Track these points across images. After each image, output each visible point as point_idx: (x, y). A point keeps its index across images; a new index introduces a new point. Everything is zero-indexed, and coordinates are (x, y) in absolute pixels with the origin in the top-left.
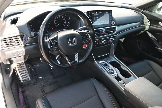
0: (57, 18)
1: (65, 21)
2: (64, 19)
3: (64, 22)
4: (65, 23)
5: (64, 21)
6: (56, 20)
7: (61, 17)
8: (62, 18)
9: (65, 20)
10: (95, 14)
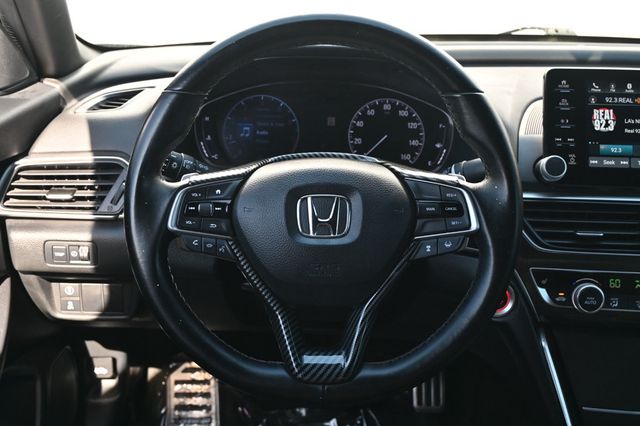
0: (371, 112)
1: (419, 138)
2: (414, 120)
3: (414, 143)
4: (416, 148)
5: (415, 134)
6: (360, 124)
7: (395, 109)
8: (403, 113)
9: (418, 130)
10: (613, 95)
